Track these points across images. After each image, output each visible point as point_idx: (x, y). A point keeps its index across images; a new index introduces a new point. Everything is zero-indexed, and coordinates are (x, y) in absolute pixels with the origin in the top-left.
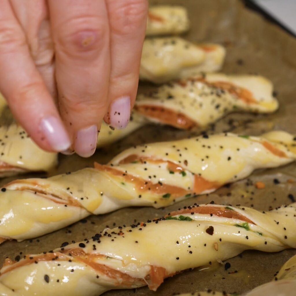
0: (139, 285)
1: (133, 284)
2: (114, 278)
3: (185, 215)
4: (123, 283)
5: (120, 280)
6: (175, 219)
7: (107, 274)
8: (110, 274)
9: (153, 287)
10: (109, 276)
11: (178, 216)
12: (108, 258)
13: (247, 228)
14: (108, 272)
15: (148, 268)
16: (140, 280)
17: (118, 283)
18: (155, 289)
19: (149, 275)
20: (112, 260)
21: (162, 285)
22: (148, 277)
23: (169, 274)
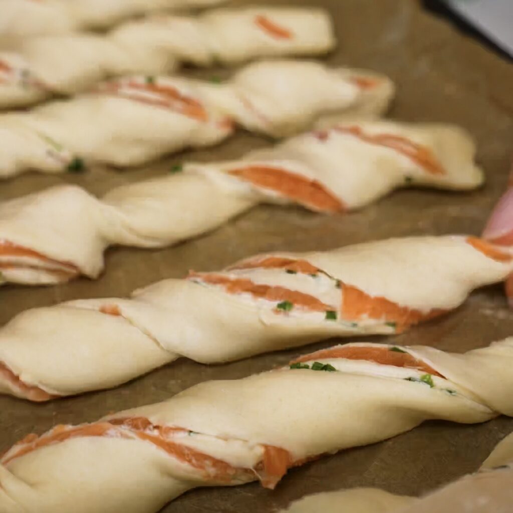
0: (243, 479)
1: (234, 478)
2: (202, 467)
3: (324, 362)
4: (216, 477)
5: (212, 471)
6: (307, 367)
7: (190, 461)
8: (194, 461)
9: (268, 482)
10: (193, 465)
11: (310, 364)
12: (192, 434)
13: (430, 383)
14: (190, 456)
15: (260, 451)
16: (246, 471)
17: (209, 476)
18: (272, 486)
19: (261, 462)
20: (199, 437)
21: (284, 478)
22: (260, 466)
23: (294, 460)
